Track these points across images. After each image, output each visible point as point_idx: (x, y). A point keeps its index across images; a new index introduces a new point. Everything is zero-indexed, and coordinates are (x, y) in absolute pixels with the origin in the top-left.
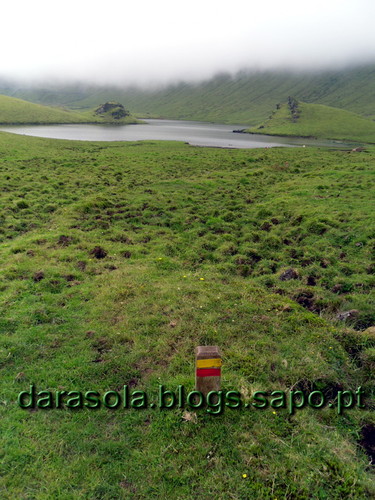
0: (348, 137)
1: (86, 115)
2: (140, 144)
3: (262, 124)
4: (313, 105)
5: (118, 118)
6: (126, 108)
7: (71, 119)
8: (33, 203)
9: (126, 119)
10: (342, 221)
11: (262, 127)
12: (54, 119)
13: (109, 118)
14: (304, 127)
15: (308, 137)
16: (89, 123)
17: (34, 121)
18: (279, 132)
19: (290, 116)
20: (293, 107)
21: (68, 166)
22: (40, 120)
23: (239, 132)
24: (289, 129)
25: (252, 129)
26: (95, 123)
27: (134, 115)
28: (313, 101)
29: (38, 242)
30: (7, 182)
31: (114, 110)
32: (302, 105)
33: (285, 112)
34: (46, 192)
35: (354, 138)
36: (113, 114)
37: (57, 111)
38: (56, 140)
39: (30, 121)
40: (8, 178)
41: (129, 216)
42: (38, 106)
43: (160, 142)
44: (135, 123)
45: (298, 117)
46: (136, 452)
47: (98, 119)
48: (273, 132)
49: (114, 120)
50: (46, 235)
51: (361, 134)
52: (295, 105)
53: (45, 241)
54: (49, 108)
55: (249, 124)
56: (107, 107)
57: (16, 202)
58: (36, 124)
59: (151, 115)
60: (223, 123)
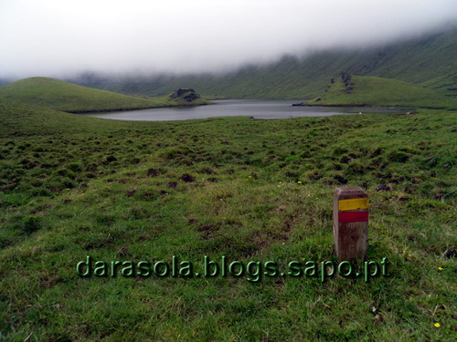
0: (400, 103)
1: (163, 100)
2: (210, 120)
3: (320, 97)
4: (364, 77)
5: (190, 101)
6: (197, 92)
7: (150, 105)
8: (121, 158)
9: (197, 101)
10: (423, 149)
11: (319, 100)
12: (135, 106)
13: (182, 101)
14: (358, 97)
15: (363, 106)
16: (165, 107)
17: (119, 108)
18: (335, 103)
19: (345, 88)
20: (346, 80)
21: (150, 134)
22: (124, 106)
23: (298, 105)
24: (344, 99)
25: (310, 102)
26: (171, 106)
27: (203, 98)
28: (365, 74)
29: (128, 174)
30: (98, 146)
31: (186, 94)
32: (354, 78)
33: (339, 85)
34: (132, 151)
35: (407, 104)
36: (186, 98)
37: (138, 99)
38: (137, 122)
39: (116, 108)
40: (98, 143)
41: (210, 159)
42: (122, 96)
43: (228, 118)
44: (205, 104)
45: (352, 89)
46: (274, 310)
47: (173, 103)
48: (329, 104)
49: (186, 103)
50: (136, 170)
51: (413, 100)
52: (348, 79)
53: (134, 174)
54: (131, 97)
55: (308, 98)
56: (180, 92)
57: (105, 158)
58: (121, 110)
59: (218, 97)
60: (283, 99)
